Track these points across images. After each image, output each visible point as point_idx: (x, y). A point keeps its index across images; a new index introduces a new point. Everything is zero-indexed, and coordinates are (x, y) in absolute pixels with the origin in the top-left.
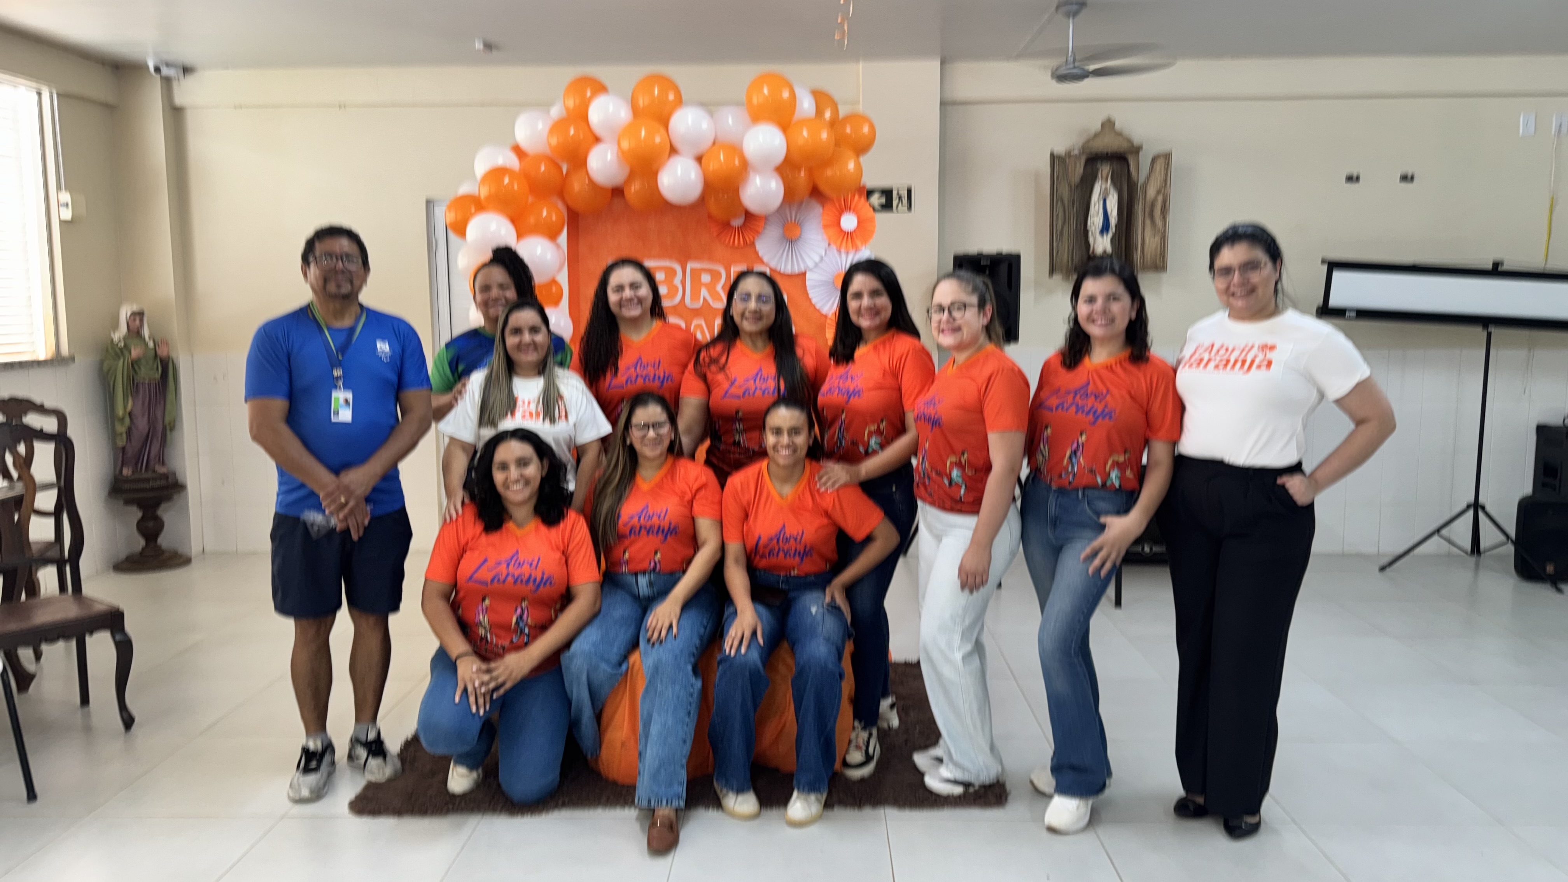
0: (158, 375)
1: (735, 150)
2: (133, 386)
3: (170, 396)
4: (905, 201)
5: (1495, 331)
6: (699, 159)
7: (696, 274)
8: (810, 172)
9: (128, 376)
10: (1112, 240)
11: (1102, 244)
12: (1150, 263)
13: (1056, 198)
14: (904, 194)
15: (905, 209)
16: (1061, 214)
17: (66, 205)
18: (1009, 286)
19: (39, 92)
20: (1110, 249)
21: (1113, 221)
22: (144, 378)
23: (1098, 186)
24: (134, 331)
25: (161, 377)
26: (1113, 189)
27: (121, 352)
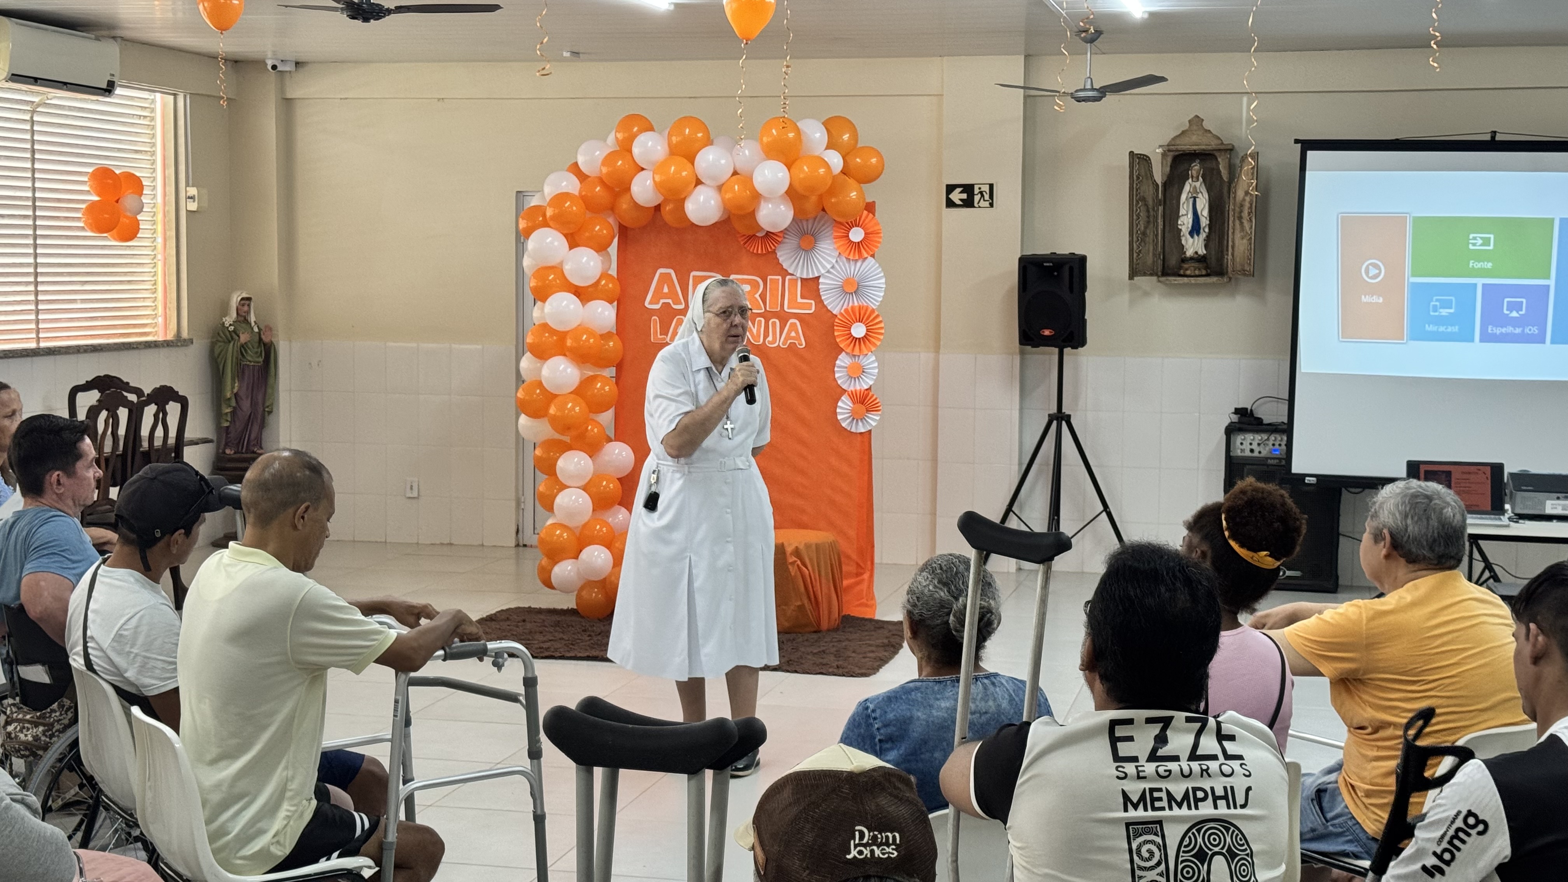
0: (261, 360)
1: (749, 181)
2: (240, 371)
3: (271, 381)
4: (987, 197)
6: (719, 188)
8: (817, 198)
9: (237, 358)
10: (1206, 241)
11: (1193, 246)
12: (1239, 268)
13: (1136, 198)
14: (986, 188)
15: (987, 204)
16: (1143, 214)
17: (192, 198)
18: (1071, 289)
19: (175, 95)
20: (1202, 251)
21: (1204, 222)
22: (250, 361)
23: (1187, 188)
24: (241, 316)
25: (263, 361)
26: (1204, 190)
27: (231, 335)
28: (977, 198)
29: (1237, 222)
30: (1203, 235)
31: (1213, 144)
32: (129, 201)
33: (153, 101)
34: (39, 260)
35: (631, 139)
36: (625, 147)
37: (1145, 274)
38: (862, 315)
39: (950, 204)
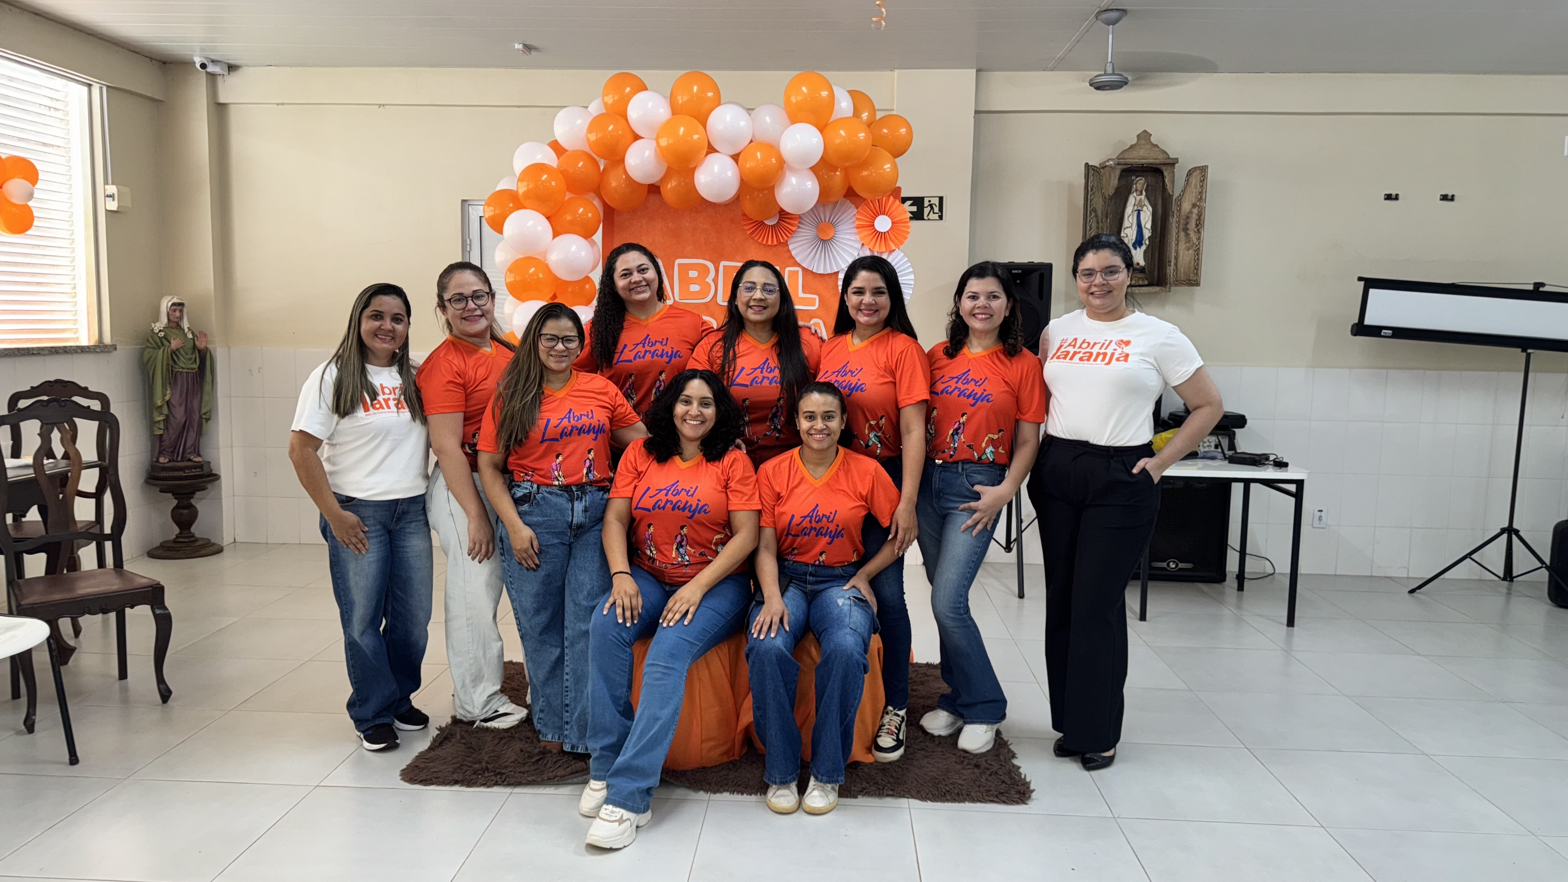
0: (195, 366)
1: (772, 148)
2: (172, 377)
3: (207, 387)
4: (936, 209)
5: (1536, 354)
6: (736, 158)
8: (846, 173)
9: (168, 364)
10: (1145, 252)
11: (1135, 257)
12: (1181, 277)
13: (1088, 207)
14: (936, 201)
15: (936, 216)
17: (112, 196)
18: (1041, 296)
19: (90, 86)
20: (1142, 262)
21: (1147, 234)
22: (182, 368)
23: (1131, 201)
24: (174, 322)
25: (199, 368)
26: (1147, 203)
27: (161, 342)
28: (926, 211)
30: (1144, 247)
31: (1161, 159)
32: (15, 187)
35: (623, 102)
36: (617, 114)
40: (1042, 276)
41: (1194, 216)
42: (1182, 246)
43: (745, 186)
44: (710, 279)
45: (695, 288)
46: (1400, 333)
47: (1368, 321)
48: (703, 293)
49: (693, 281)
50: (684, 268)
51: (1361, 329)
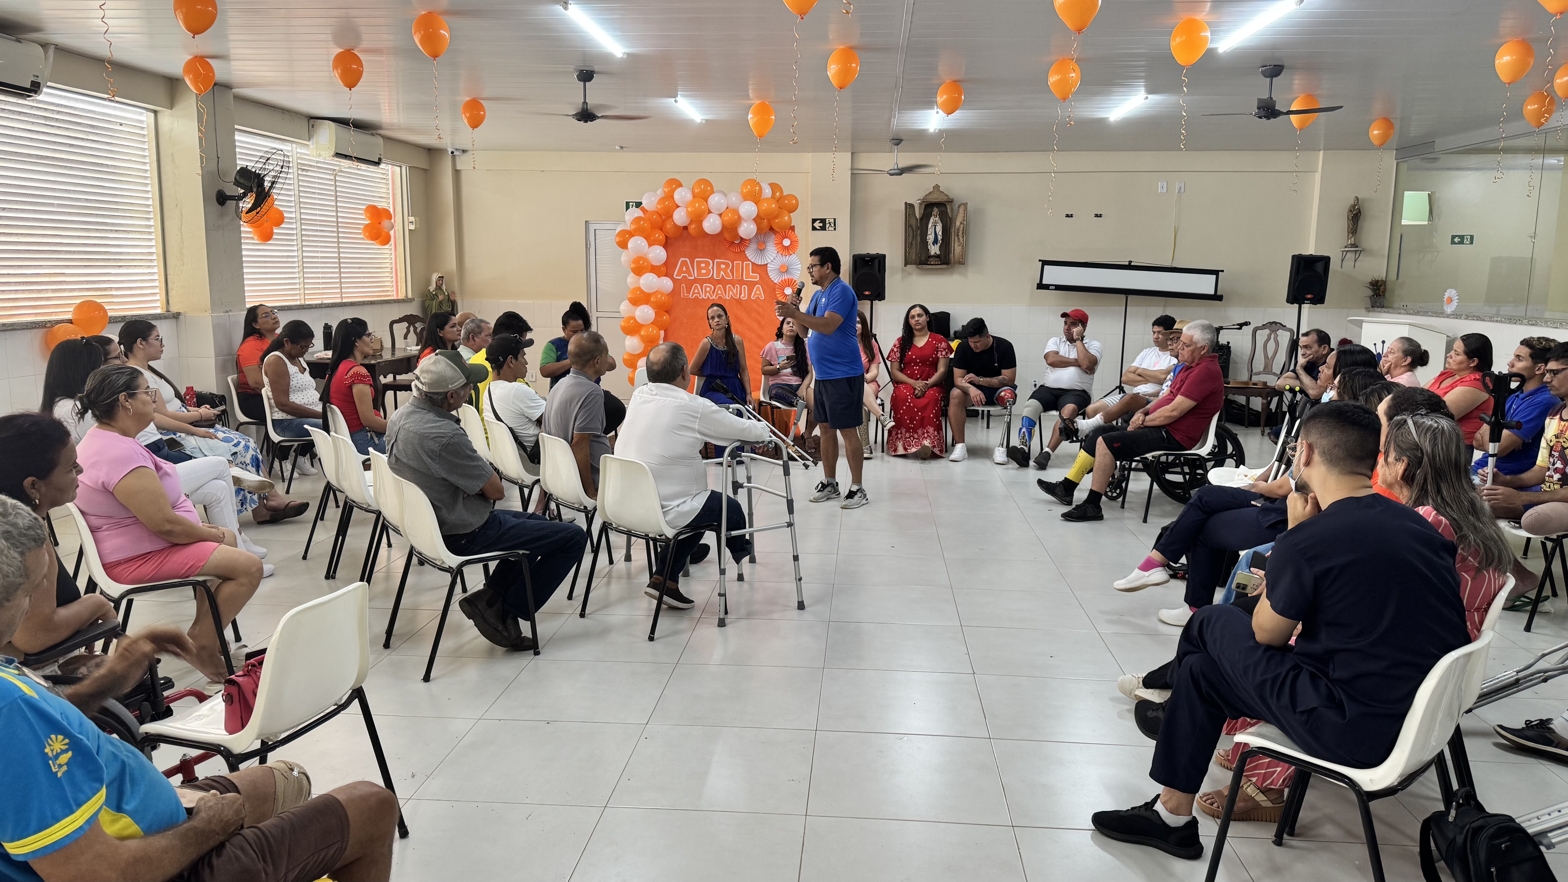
0: (448, 309)
1: (736, 211)
4: (832, 225)
5: (1130, 297)
6: (720, 215)
7: (719, 264)
8: (769, 220)
9: (437, 309)
10: (940, 247)
11: (934, 250)
12: (957, 260)
13: (908, 226)
14: (832, 221)
15: (833, 229)
16: (911, 234)
17: (412, 222)
18: (879, 271)
19: (401, 167)
20: (938, 253)
21: (940, 238)
22: (443, 310)
23: (931, 220)
24: (438, 286)
25: (450, 309)
26: (939, 222)
27: (434, 297)
28: (827, 226)
29: (956, 238)
30: (939, 244)
31: (945, 199)
32: (386, 223)
33: (388, 170)
34: (341, 255)
35: (673, 191)
36: (670, 196)
37: (911, 264)
38: (789, 283)
39: (814, 228)
40: (879, 261)
41: (961, 229)
42: (956, 244)
43: (724, 228)
44: (710, 268)
45: (704, 271)
46: (1059, 288)
47: (1044, 282)
48: (708, 274)
49: (703, 269)
50: (699, 263)
51: (1041, 286)
